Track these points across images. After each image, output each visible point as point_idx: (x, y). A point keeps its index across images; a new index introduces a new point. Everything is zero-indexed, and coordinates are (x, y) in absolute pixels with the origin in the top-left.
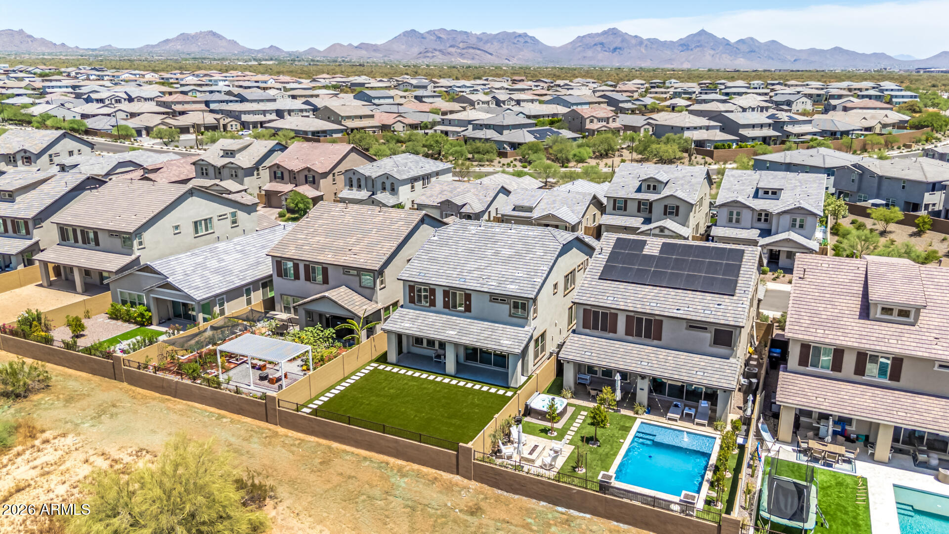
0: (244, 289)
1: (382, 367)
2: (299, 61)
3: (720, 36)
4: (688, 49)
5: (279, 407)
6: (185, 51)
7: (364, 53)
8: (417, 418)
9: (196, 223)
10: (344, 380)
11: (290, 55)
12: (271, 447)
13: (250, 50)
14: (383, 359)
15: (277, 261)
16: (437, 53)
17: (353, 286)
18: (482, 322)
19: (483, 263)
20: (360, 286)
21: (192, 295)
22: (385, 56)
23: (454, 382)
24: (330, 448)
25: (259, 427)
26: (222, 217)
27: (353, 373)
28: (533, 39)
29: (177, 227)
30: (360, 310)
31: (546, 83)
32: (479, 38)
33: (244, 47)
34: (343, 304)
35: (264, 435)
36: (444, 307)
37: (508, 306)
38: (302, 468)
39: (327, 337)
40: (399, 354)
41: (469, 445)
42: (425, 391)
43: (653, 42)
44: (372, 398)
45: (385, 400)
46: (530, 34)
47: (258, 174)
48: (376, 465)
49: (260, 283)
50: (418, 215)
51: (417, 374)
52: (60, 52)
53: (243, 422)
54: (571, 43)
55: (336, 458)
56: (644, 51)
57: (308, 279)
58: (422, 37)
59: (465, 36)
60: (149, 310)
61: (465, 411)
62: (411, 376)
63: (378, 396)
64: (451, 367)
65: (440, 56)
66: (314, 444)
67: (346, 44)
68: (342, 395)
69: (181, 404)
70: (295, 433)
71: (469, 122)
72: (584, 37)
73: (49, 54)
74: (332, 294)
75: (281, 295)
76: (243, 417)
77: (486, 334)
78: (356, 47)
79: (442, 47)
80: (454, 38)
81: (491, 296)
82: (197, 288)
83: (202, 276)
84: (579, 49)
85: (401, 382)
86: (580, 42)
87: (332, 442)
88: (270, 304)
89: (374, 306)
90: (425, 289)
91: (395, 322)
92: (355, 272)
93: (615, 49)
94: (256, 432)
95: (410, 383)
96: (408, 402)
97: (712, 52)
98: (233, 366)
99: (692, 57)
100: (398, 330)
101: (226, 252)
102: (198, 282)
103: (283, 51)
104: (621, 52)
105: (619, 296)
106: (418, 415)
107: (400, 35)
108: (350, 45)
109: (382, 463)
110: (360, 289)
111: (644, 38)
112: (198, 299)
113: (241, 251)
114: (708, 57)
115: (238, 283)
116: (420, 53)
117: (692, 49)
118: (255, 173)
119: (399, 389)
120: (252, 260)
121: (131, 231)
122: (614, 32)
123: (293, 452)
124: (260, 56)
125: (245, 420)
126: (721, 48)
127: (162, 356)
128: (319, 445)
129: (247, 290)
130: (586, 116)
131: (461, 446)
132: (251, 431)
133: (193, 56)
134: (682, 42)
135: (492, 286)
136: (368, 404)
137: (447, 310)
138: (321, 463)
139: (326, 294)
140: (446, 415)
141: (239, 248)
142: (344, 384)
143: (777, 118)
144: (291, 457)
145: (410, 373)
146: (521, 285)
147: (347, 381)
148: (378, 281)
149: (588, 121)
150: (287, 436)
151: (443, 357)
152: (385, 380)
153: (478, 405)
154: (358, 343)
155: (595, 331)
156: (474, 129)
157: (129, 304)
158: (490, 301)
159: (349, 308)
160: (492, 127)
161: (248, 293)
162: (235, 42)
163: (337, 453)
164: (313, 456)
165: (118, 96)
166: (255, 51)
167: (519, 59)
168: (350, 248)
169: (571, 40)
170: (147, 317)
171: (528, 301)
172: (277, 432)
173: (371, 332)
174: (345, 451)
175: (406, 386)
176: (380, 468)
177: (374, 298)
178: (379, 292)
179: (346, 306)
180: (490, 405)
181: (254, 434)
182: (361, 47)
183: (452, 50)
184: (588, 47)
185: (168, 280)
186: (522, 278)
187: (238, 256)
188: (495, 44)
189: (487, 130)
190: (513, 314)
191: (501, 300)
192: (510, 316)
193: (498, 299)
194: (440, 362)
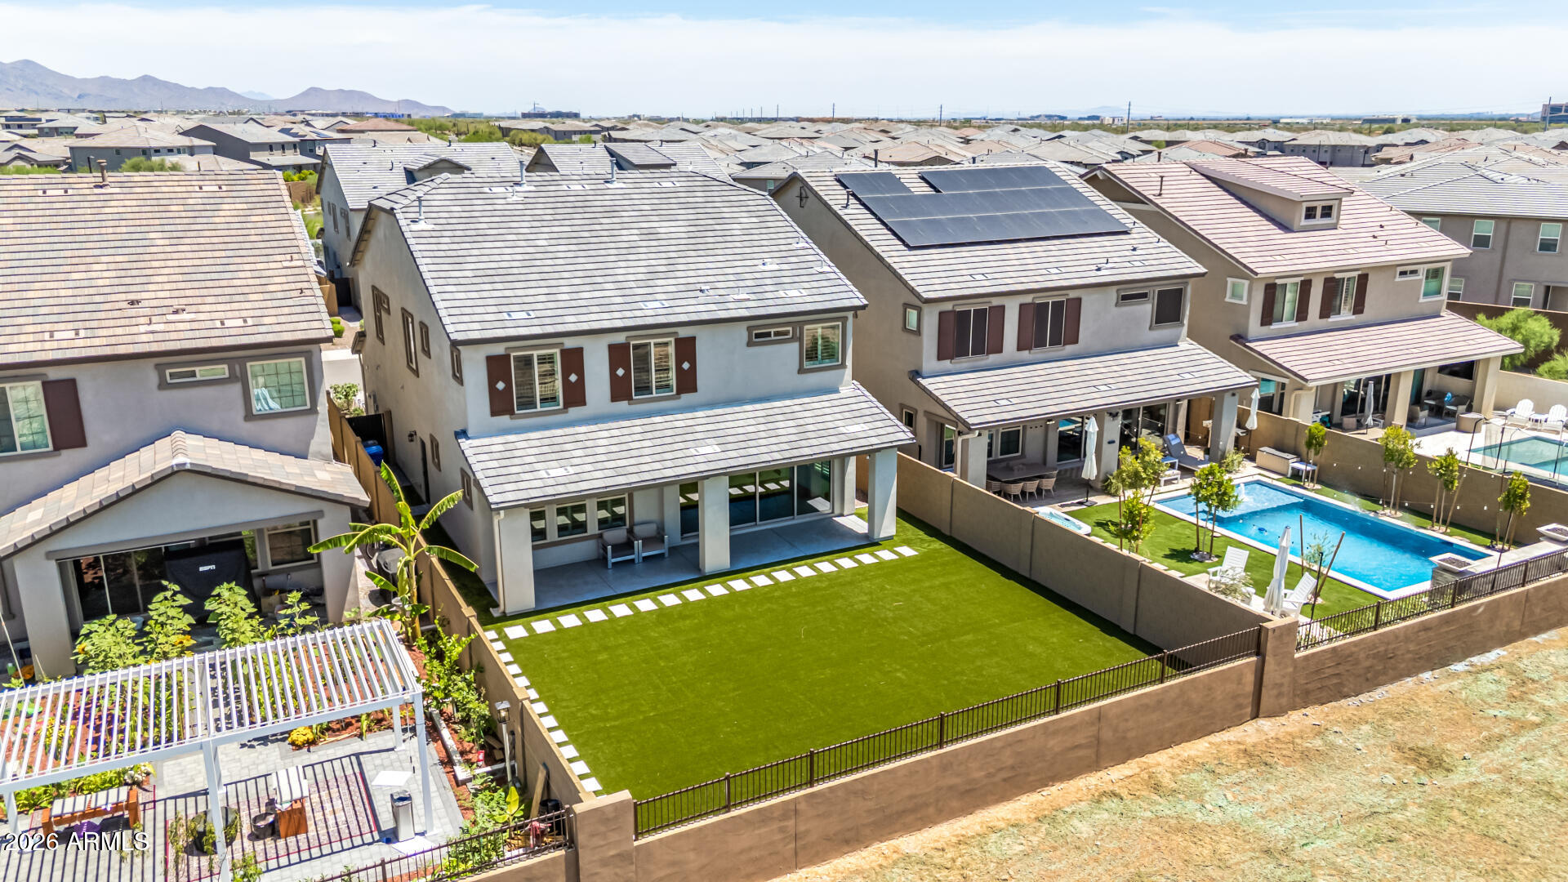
1: (516, 632)
5: (637, 836)
17: (214, 423)
37: (796, 346)
81: (749, 329)
89: (332, 469)
92: (222, 371)
105: (987, 270)
135: (742, 303)
137: (626, 406)
146: (806, 285)
155: (963, 359)
158: (750, 344)
168: (126, 298)
171: (844, 320)
177: (314, 446)
190: (807, 365)
191: (777, 334)
192: (801, 371)
193: (769, 334)
194: (632, 561)
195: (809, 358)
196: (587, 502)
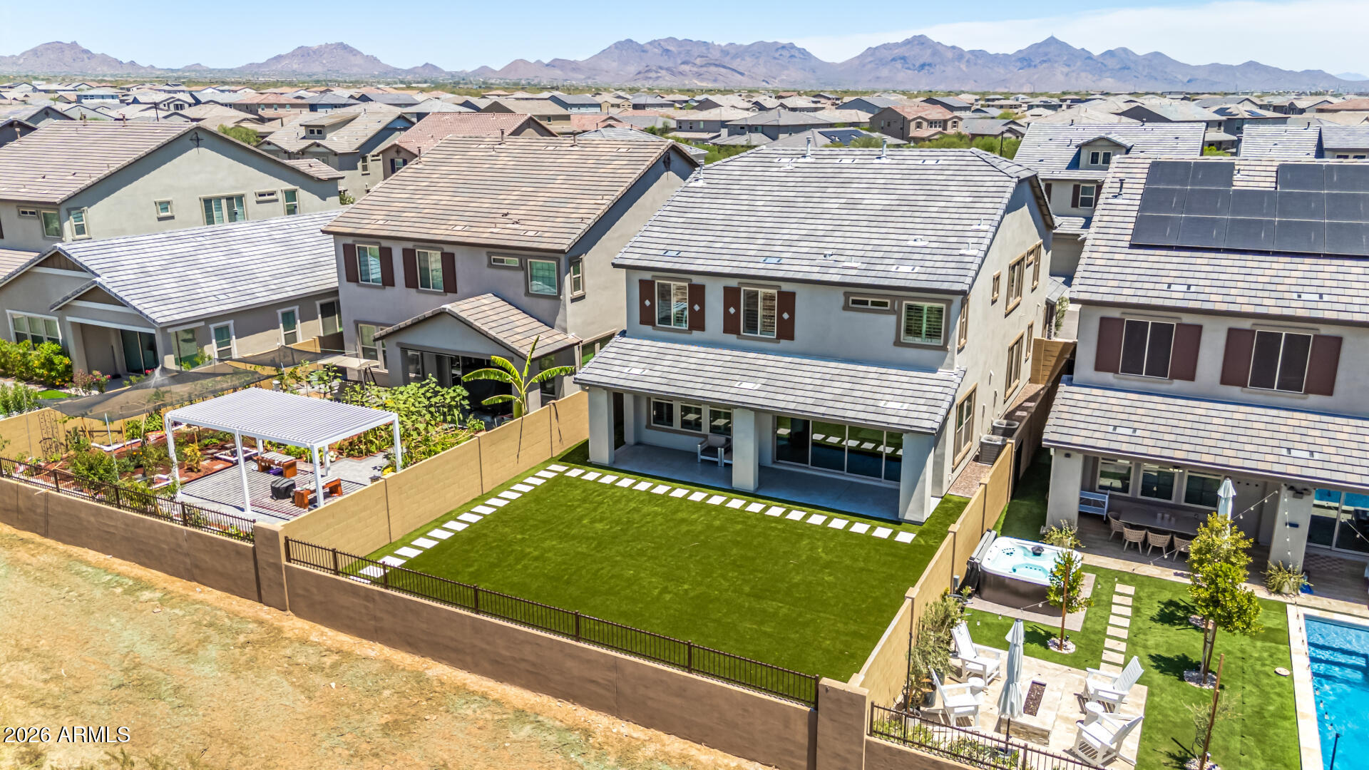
0: (279, 312)
1: (575, 473)
2: (466, 84)
3: (1077, 46)
4: (1029, 66)
5: (289, 559)
6: (304, 71)
7: (558, 73)
8: (668, 597)
9: (207, 202)
10: (481, 499)
11: (453, 76)
12: (250, 675)
13: (396, 71)
14: (579, 455)
15: (345, 246)
16: (663, 73)
17: (510, 294)
18: (822, 363)
19: (821, 226)
20: (527, 293)
21: (146, 312)
22: (589, 78)
23: (756, 507)
24: (419, 677)
25: (233, 615)
26: (265, 197)
27: (506, 486)
28: (803, 52)
29: (165, 205)
30: (524, 342)
31: (829, 99)
32: (724, 52)
33: (388, 66)
34: (485, 328)
35: (242, 638)
36: (726, 331)
37: (893, 318)
38: (326, 744)
39: (450, 407)
40: (616, 447)
41: (855, 684)
42: (684, 528)
43: (979, 55)
44: (547, 544)
45: (583, 548)
46: (798, 45)
47: (365, 168)
48: (552, 738)
49: (318, 303)
50: (658, 147)
51: (661, 489)
52: (129, 74)
53: (196, 602)
54: (858, 57)
55: (435, 710)
56: (964, 69)
57: (411, 282)
58: (642, 49)
59: (703, 49)
60: (64, 352)
61: (797, 579)
62: (648, 492)
63: (564, 537)
64: (744, 469)
65: (668, 77)
66: (376, 666)
67: (532, 61)
68: (474, 535)
69: (51, 552)
70: (330, 632)
71: (723, 124)
72: (877, 48)
73: (112, 75)
74: (461, 307)
75: (357, 323)
76: (199, 587)
77: (838, 387)
78: (547, 65)
79: (670, 64)
80: (688, 52)
81: (847, 295)
82: (165, 300)
83: (182, 279)
84: (869, 66)
85: (621, 506)
86: (872, 55)
87: (429, 662)
88: (334, 344)
89: (558, 337)
90: (679, 288)
91: (607, 366)
92: (515, 262)
93: (923, 66)
94: (221, 630)
95: (645, 510)
96: (641, 553)
97: (1066, 70)
98: (220, 466)
99: (1036, 76)
100: (614, 381)
101: (247, 240)
102: (169, 286)
103: (443, 72)
104: (932, 70)
105: (1202, 282)
106: (671, 586)
107: (610, 47)
108: (538, 62)
109: (570, 729)
110: (526, 301)
111: (966, 49)
112: (159, 320)
113: (282, 242)
114: (1060, 77)
115: (263, 297)
116: (639, 73)
117: (1035, 66)
118: (360, 164)
119: (618, 522)
120: (304, 258)
121: (57, 201)
122: (921, 41)
123: (309, 692)
124: (409, 78)
125: (201, 597)
126: (1079, 64)
127: (49, 443)
128: (392, 668)
129: (285, 315)
130: (910, 117)
131: (827, 689)
132: (210, 625)
133: (315, 78)
134: (1020, 56)
135: (851, 269)
136: (536, 559)
137: (732, 338)
138: (386, 729)
139: (448, 307)
140: (747, 589)
141: (278, 235)
142: (480, 509)
143: (1230, 114)
144: (302, 705)
145: (644, 486)
146: (928, 264)
147: (490, 502)
148: (568, 281)
149: (913, 125)
150: (304, 642)
151: (721, 451)
152: (584, 501)
153: (828, 565)
154: (520, 415)
155: (1133, 376)
156: (730, 134)
157: (29, 341)
158: (846, 308)
159: (500, 337)
160: (760, 128)
161: (289, 321)
162: (375, 59)
163: (436, 697)
164: (368, 703)
165: (179, 100)
166: (403, 71)
167: (782, 81)
168: (505, 211)
169: (859, 53)
170: (60, 368)
171: (949, 302)
172: (280, 630)
173: (550, 390)
174: (461, 690)
175: (636, 516)
176: (562, 747)
177: (558, 321)
178: (570, 307)
179: (492, 333)
180: (862, 564)
181: (216, 637)
182: (554, 64)
183: (686, 68)
184: (882, 63)
185: (98, 279)
186: (928, 251)
187: (274, 248)
188: (748, 59)
189: (753, 135)
190: (905, 338)
191: (874, 303)
192: (898, 343)
193: (866, 303)
194: (716, 463)
195: (909, 331)
196: (702, 407)
